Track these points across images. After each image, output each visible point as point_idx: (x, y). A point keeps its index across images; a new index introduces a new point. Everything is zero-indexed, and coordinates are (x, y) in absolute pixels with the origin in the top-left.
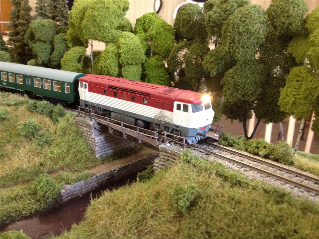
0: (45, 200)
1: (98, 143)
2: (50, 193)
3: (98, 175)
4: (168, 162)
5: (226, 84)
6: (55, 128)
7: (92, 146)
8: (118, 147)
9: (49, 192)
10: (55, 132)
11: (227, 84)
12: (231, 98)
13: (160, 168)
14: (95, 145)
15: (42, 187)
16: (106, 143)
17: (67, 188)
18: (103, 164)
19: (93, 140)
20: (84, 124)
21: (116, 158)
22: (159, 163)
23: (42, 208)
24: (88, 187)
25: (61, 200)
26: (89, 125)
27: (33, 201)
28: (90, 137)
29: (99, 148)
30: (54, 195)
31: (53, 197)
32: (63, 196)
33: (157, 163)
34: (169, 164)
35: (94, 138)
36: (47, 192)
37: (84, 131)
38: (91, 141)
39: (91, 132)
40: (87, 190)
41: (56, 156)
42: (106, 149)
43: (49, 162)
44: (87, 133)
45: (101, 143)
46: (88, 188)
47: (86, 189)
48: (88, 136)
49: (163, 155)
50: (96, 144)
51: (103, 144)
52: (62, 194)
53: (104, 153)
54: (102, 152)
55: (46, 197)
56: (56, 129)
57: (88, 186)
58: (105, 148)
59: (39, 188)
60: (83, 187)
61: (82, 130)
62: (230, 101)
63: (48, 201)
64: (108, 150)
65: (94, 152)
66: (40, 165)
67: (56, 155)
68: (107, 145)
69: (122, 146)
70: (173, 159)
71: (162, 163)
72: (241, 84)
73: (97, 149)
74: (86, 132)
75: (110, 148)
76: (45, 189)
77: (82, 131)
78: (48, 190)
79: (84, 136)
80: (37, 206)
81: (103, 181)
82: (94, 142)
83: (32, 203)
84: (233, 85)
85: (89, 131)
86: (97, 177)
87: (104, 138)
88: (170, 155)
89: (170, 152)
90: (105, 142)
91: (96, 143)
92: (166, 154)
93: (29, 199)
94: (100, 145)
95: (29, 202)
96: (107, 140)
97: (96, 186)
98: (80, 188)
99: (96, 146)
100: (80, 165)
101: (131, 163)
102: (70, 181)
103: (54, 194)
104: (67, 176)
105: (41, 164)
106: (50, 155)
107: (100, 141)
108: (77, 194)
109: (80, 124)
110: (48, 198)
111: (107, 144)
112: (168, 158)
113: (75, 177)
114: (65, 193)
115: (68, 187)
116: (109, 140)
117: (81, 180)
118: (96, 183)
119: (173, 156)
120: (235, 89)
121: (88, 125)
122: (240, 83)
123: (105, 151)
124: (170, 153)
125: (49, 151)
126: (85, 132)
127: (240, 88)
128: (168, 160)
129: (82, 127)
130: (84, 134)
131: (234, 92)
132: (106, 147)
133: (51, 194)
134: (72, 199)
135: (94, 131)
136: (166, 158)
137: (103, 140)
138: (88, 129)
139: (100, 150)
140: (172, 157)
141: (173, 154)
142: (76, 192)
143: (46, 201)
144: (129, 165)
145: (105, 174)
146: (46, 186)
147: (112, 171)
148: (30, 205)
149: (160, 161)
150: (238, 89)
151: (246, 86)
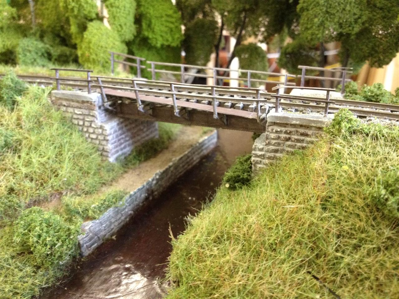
0: (56, 262)
1: (110, 134)
2: (62, 246)
3: (132, 193)
4: (289, 143)
5: (310, 8)
6: (15, 118)
7: (97, 142)
8: (139, 141)
9: (59, 244)
10: (18, 125)
11: (312, 9)
12: (321, 31)
13: (269, 158)
14: (104, 140)
15: (40, 236)
16: (121, 135)
17: (87, 228)
18: (126, 172)
19: (100, 131)
20: (72, 103)
21: (143, 159)
22: (266, 148)
23: (52, 279)
24: (120, 219)
25: (81, 255)
26: (88, 102)
27: (28, 269)
28: (90, 126)
29: (112, 144)
30: (72, 248)
31: (70, 253)
32: (83, 246)
33: (261, 150)
34: (289, 146)
35: (101, 127)
36: (55, 245)
37: (75, 116)
38: (94, 133)
39: (93, 116)
40: (119, 224)
41: (37, 170)
42: (123, 146)
43: (28, 184)
44: (83, 120)
45: (115, 135)
46: (120, 221)
47: (116, 224)
48: (87, 124)
49: (277, 132)
50: (108, 138)
51: (117, 136)
52: (81, 242)
53: (120, 153)
54: (117, 151)
55: (57, 256)
56: (18, 119)
57: (119, 216)
58: (121, 144)
59: (35, 239)
60: (113, 220)
61: (70, 115)
62: (319, 36)
63: (61, 263)
64: (125, 147)
65: (105, 153)
66: (10, 193)
67: (39, 168)
68: (122, 138)
69: (144, 137)
70: (302, 134)
71: (272, 147)
72: (339, 4)
73: (109, 146)
74: (81, 117)
75: (127, 143)
76: (48, 239)
77: (72, 118)
78: (55, 239)
79: (78, 127)
80: (40, 278)
81: (139, 202)
82: (102, 134)
83: (27, 276)
84: (325, 9)
85: (89, 115)
86: (131, 196)
87: (118, 124)
88: (293, 129)
89: (298, 123)
90: (120, 132)
91: (107, 136)
92: (284, 129)
93: (17, 267)
94: (113, 138)
95: (20, 274)
96: (121, 129)
97: (131, 214)
98: (108, 223)
99: (107, 140)
100: (90, 181)
101: (171, 164)
102: (90, 213)
103: (70, 246)
104: (80, 204)
105: (11, 190)
106: (24, 170)
107: (112, 131)
108: (105, 235)
109: (65, 103)
110: (60, 257)
111: (123, 136)
112: (288, 136)
113: (97, 204)
114: (87, 239)
115: (89, 225)
116: (125, 129)
117: (109, 207)
118: (130, 208)
119: (302, 130)
120: (327, 15)
121: (83, 102)
122: (337, 4)
123: (122, 149)
124: (294, 126)
125: (20, 163)
126: (78, 119)
127: (338, 11)
128: (289, 139)
129: (70, 110)
130: (76, 122)
131: (327, 20)
132: (122, 141)
133: (65, 247)
134: (98, 248)
135: (99, 113)
136: (283, 136)
137: (117, 128)
138: (86, 112)
139: (115, 148)
140: (297, 131)
141: (301, 126)
142: (103, 233)
143: (58, 263)
144: (170, 167)
145: (142, 188)
146: (47, 232)
147: (149, 181)
148: (26, 280)
149: (269, 144)
150: (334, 14)
151: (348, 8)
